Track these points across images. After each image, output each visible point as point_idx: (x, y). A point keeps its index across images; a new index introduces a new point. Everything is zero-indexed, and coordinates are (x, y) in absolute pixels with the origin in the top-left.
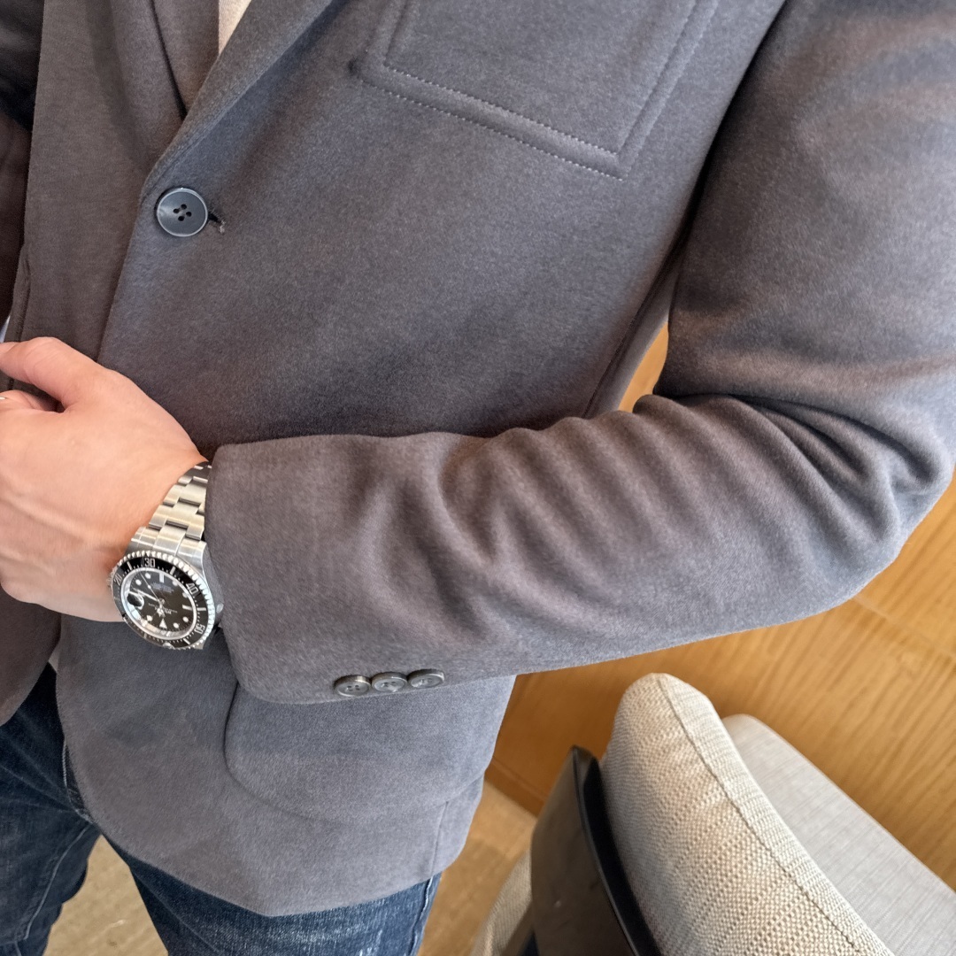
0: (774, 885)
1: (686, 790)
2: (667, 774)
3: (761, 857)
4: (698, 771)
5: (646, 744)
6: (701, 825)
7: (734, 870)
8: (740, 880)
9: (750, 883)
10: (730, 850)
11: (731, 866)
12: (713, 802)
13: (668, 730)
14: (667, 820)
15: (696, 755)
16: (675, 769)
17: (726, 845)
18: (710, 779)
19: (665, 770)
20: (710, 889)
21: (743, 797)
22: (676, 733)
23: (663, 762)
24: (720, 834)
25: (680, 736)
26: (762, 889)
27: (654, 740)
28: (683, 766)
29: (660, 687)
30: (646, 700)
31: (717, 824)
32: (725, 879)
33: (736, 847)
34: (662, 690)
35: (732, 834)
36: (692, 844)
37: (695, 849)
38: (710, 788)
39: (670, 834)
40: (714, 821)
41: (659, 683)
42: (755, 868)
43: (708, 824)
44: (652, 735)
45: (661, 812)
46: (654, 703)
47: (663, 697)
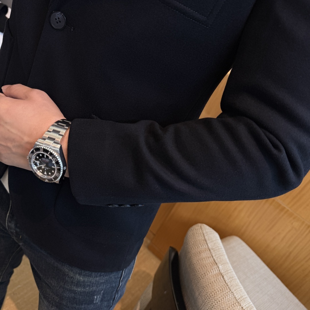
0: (233, 306)
1: (205, 268)
3: (229, 295)
4: (210, 261)
5: (194, 249)
6: (209, 281)
7: (219, 299)
8: (221, 303)
9: (224, 304)
10: (218, 291)
11: (218, 297)
12: (215, 273)
13: (202, 245)
14: (197, 278)
15: (211, 255)
16: (202, 259)
17: (217, 289)
18: (214, 264)
19: (199, 259)
20: (210, 305)
21: (225, 272)
24: (216, 285)
25: (206, 247)
26: (228, 307)
27: (196, 248)
28: (205, 259)
29: (201, 229)
31: (215, 281)
32: (215, 302)
33: (221, 290)
34: (201, 230)
35: (220, 285)
36: (205, 288)
37: (206, 289)
38: (214, 268)
39: (198, 283)
41: (201, 227)
42: (226, 299)
43: (212, 281)
44: (196, 246)
45: (196, 274)
46: (198, 234)
47: (202, 233)
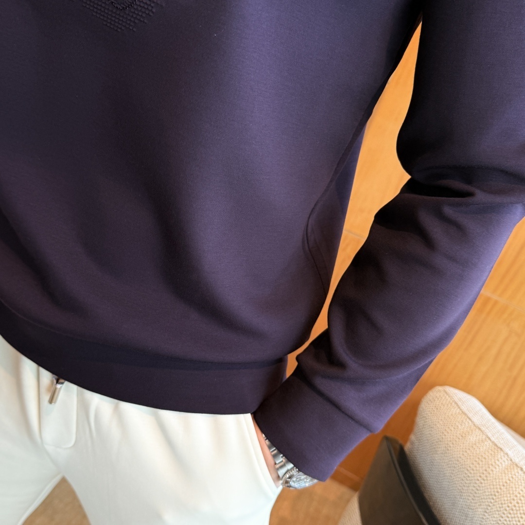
4: (488, 446)
6: (499, 482)
13: (461, 422)
15: (484, 436)
17: (519, 493)
18: (497, 450)
21: (522, 461)
23: (463, 443)
24: (514, 486)
25: (469, 425)
30: (440, 404)
31: (510, 480)
34: (449, 396)
35: (521, 485)
40: (507, 478)
41: (445, 392)
47: (451, 401)
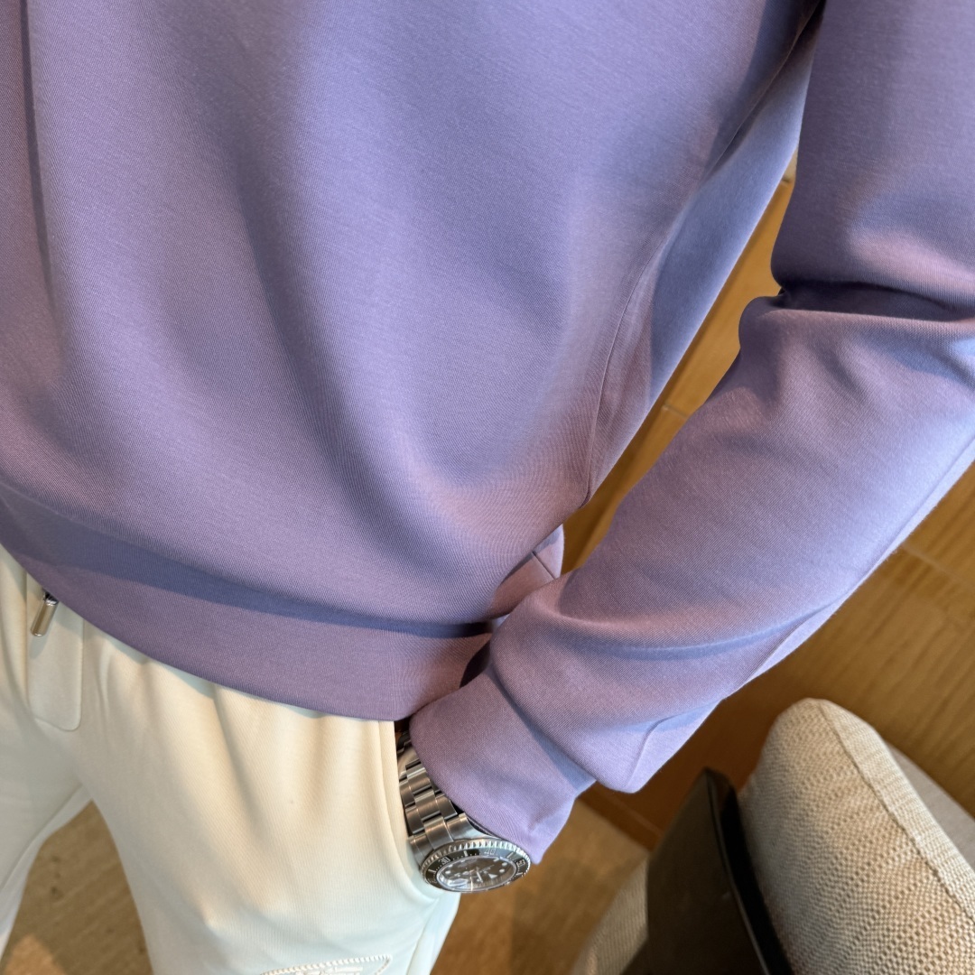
1: (868, 845)
2: (842, 823)
5: (812, 785)
6: (890, 890)
7: (936, 949)
9: (958, 967)
10: (930, 924)
11: (932, 944)
14: (844, 880)
15: (876, 801)
16: (851, 817)
18: (897, 831)
19: (839, 818)
22: (849, 773)
23: (836, 808)
27: (822, 780)
29: (824, 715)
30: (807, 731)
31: (910, 890)
32: (924, 960)
34: (826, 720)
38: (898, 843)
39: (849, 896)
40: (906, 885)
42: (963, 949)
44: (818, 775)
45: (837, 870)
46: (817, 735)
